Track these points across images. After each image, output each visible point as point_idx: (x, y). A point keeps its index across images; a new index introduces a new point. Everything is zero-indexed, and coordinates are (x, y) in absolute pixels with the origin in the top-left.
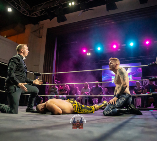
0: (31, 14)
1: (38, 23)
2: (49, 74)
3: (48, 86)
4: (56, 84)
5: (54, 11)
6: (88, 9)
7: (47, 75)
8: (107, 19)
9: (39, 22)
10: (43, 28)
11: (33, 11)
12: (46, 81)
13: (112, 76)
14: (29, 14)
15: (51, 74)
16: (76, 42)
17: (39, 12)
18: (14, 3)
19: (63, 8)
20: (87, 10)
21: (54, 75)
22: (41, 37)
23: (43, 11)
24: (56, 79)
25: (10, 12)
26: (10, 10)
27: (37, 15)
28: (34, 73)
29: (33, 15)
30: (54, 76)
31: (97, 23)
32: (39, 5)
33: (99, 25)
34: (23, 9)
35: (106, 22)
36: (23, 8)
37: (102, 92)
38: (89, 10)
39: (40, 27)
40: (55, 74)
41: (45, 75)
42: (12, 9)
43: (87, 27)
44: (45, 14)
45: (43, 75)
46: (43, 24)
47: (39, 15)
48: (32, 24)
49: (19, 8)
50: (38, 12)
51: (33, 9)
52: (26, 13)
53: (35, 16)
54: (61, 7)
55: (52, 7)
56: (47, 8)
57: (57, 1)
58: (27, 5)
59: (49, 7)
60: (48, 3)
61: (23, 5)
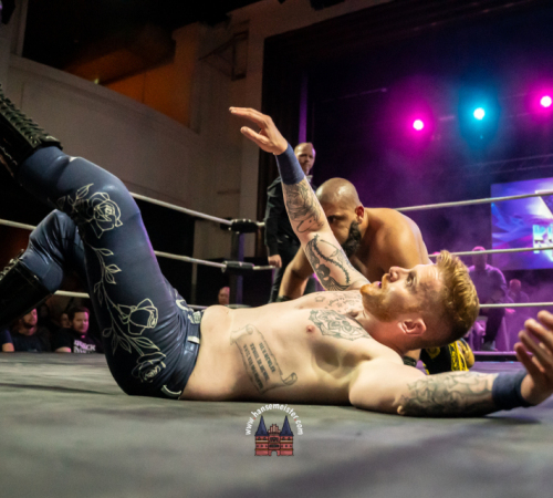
13: (535, 227)
16: (384, 90)
22: (242, 76)
37: (501, 289)
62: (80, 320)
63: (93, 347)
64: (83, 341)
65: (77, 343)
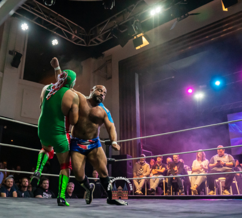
0: (90, 42)
1: (103, 55)
2: (131, 141)
3: (131, 162)
4: (145, 157)
5: (126, 30)
6: (186, 15)
7: (127, 142)
8: (226, 25)
9: (103, 53)
10: (111, 62)
11: (92, 37)
12: (128, 153)
14: (85, 43)
15: (134, 140)
16: (173, 77)
17: (102, 37)
18: (61, 29)
19: (141, 22)
20: (185, 17)
21: (140, 142)
22: (110, 78)
23: (108, 33)
24: (144, 148)
25: (56, 46)
26: (55, 42)
27: (98, 42)
28: (104, 142)
29: (92, 43)
30: (140, 144)
31: (207, 37)
32: (99, 25)
33: (212, 39)
34: (75, 37)
35: (224, 30)
36: (75, 34)
38: (189, 15)
39: (107, 61)
40: (141, 139)
41: (123, 143)
42: (58, 41)
43: (190, 48)
44: (112, 37)
46: (111, 55)
47: (102, 41)
48: (93, 58)
49: (69, 36)
50: (99, 37)
51: (91, 33)
52: (80, 41)
53: (95, 44)
54: (138, 20)
55: (121, 24)
56: (115, 27)
57: (128, 13)
58: (81, 29)
59: (117, 26)
60: (114, 18)
61: (74, 31)
62: (45, 183)
63: (50, 196)
64: (47, 193)
65: (44, 193)
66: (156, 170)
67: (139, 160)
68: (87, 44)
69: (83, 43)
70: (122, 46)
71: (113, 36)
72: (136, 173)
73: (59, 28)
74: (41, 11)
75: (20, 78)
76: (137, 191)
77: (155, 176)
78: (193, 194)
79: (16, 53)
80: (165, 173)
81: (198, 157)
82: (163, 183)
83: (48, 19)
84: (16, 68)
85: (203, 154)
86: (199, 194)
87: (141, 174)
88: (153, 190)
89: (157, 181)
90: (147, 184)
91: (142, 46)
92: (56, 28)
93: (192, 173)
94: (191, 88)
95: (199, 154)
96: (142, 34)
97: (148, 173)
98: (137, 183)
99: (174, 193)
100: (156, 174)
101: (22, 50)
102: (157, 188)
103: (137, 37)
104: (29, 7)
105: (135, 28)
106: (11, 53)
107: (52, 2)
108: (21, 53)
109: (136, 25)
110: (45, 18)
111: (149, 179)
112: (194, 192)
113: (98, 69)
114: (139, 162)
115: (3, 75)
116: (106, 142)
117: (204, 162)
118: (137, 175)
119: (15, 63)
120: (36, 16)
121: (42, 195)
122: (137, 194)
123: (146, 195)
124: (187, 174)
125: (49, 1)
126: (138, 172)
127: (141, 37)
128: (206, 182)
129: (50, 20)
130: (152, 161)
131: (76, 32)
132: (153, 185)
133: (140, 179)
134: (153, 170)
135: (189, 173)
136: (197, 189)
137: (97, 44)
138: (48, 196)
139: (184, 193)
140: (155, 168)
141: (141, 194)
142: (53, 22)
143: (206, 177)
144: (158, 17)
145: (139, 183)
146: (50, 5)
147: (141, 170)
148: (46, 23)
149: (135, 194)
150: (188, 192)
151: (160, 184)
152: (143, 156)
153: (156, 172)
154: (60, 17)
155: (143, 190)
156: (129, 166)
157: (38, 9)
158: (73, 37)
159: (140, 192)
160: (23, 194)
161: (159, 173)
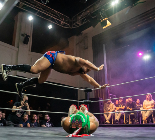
1: (81, 34)
3: (102, 102)
5: (96, 16)
6: (136, 3)
9: (82, 32)
10: (87, 38)
11: (74, 22)
12: (100, 97)
14: (69, 26)
16: (129, 46)
18: (54, 18)
19: (106, 10)
20: (135, 5)
21: (108, 89)
22: (87, 48)
23: (84, 19)
24: (111, 93)
25: (51, 29)
26: (50, 27)
27: (78, 25)
28: (84, 90)
29: (74, 26)
31: (151, 17)
32: (78, 14)
34: (63, 23)
36: (63, 21)
38: (137, 3)
39: (84, 37)
40: (108, 87)
41: (97, 90)
42: (52, 26)
43: (139, 25)
44: (86, 22)
45: (95, 90)
46: (87, 33)
47: (80, 24)
48: (75, 35)
49: (59, 23)
50: (79, 22)
51: (73, 20)
52: (66, 25)
53: (76, 26)
54: (103, 9)
55: (93, 12)
56: (88, 15)
57: (97, 5)
58: (66, 17)
59: (90, 14)
60: (88, 9)
61: (62, 19)
63: (51, 125)
64: (48, 123)
65: (46, 123)
66: (119, 107)
67: (107, 101)
68: (71, 27)
69: (68, 26)
70: (94, 27)
71: (88, 21)
72: (106, 110)
73: (52, 18)
74: (40, 8)
75: (29, 51)
76: (107, 121)
77: (118, 111)
78: (144, 123)
79: (26, 35)
80: (125, 110)
81: (147, 98)
82: (123, 116)
83: (45, 12)
84: (26, 45)
85: (150, 96)
86: (148, 123)
87: (109, 110)
88: (117, 121)
89: (120, 115)
90: (113, 116)
91: (107, 26)
92: (50, 18)
93: (143, 109)
94: (141, 53)
95: (147, 96)
96: (106, 18)
97: (113, 109)
98: (107, 116)
99: (131, 122)
100: (119, 110)
101: (30, 33)
102: (120, 119)
103: (103, 20)
104: (33, 5)
105: (102, 15)
106: (23, 35)
107: (47, 1)
108: (29, 35)
109: (102, 12)
110: (43, 12)
111: (114, 113)
112: (145, 122)
113: (79, 43)
114: (107, 103)
115: (18, 50)
116: (85, 90)
117: (151, 101)
118: (106, 111)
119: (26, 42)
120: (37, 11)
121: (45, 124)
122: (107, 123)
123: (112, 124)
124: (139, 109)
125: (45, 1)
126: (107, 109)
127: (106, 20)
128: (153, 115)
129: (47, 13)
130: (117, 101)
131: (63, 20)
132: (117, 117)
133: (109, 113)
134: (117, 107)
135: (141, 109)
136: (147, 119)
137: (77, 27)
138: (49, 125)
139: (138, 123)
140: (118, 106)
141: (109, 123)
142: (49, 14)
143: (152, 111)
144: (117, 6)
145: (108, 116)
146: (46, 3)
147: (109, 107)
148: (44, 15)
149: (105, 123)
150: (140, 122)
151: (122, 117)
152: (110, 98)
153: (119, 109)
154: (53, 10)
155: (110, 120)
156: (101, 105)
157: (38, 6)
158: (62, 23)
159: (109, 122)
160: (33, 124)
161: (121, 109)
